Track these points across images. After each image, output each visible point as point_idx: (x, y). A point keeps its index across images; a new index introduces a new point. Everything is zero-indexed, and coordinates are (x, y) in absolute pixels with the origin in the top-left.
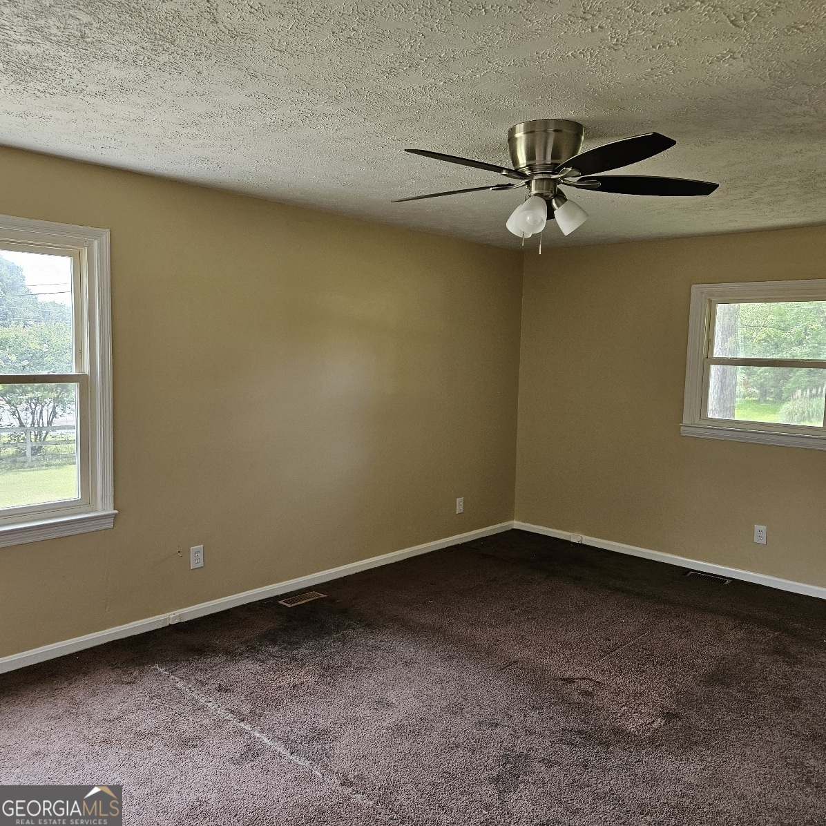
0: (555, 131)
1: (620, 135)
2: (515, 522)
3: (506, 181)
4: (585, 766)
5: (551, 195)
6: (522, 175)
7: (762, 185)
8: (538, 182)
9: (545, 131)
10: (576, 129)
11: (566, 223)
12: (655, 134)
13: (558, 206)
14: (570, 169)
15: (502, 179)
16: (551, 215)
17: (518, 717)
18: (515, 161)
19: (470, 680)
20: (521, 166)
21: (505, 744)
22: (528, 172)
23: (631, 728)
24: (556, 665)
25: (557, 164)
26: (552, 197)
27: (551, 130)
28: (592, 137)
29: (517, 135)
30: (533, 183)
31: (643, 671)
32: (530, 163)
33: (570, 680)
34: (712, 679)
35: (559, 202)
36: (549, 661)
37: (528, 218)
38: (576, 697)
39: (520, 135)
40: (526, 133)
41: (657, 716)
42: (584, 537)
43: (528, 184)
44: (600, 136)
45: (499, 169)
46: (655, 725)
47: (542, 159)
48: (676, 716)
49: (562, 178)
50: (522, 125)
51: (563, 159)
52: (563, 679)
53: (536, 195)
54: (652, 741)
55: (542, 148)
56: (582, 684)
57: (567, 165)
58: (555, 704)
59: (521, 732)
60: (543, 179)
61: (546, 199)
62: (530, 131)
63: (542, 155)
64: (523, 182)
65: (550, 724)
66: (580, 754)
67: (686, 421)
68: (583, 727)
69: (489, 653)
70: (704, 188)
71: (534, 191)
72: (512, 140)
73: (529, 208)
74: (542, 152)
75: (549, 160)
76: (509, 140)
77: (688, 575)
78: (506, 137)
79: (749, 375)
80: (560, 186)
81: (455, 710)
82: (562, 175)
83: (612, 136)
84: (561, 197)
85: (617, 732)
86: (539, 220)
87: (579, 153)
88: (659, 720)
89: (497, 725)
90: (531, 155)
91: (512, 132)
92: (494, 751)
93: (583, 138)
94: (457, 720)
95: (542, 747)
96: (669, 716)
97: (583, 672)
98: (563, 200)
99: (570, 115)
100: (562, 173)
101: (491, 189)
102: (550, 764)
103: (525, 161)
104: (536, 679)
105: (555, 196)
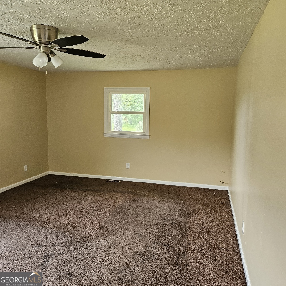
0: (48, 29)
1: (72, 34)
2: (49, 172)
3: (31, 46)
4: (74, 251)
5: (49, 53)
6: (37, 44)
7: (120, 57)
8: (43, 47)
9: (44, 29)
10: (57, 30)
11: (56, 63)
12: (82, 36)
13: (52, 57)
14: (55, 44)
15: (28, 44)
16: (49, 60)
17: (49, 241)
18: (34, 39)
19: (31, 232)
20: (36, 41)
21: (45, 252)
22: (39, 43)
23: (89, 234)
24: (64, 220)
25: (50, 42)
26: (49, 54)
27: (46, 29)
28: (62, 33)
29: (33, 29)
30: (42, 48)
31: (94, 215)
32: (40, 40)
33: (69, 224)
34: (115, 213)
35: (52, 55)
36: (61, 219)
37: (40, 60)
38: (71, 229)
39: (35, 29)
40: (37, 29)
41: (98, 229)
42: (74, 174)
43: (40, 47)
44: (66, 34)
45: (27, 41)
46: (97, 232)
47: (44, 39)
48: (104, 227)
49: (53, 47)
50: (35, 25)
51: (52, 40)
52: (66, 224)
53: (43, 52)
54: (96, 237)
55: (44, 35)
56: (73, 224)
57: (53, 42)
58: (63, 233)
59: (50, 246)
60: (45, 47)
61: (47, 54)
62: (39, 27)
63: (44, 38)
64: (38, 47)
65: (61, 240)
66: (72, 248)
67: (105, 132)
68: (73, 238)
69: (38, 221)
70: (102, 56)
71: (42, 51)
72: (31, 30)
73: (40, 57)
74: (44, 36)
75: (47, 40)
76: (30, 30)
77: (108, 181)
78: (29, 29)
79: (126, 117)
80: (52, 50)
81: (25, 245)
82: (52, 46)
84: (53, 54)
85: (84, 237)
86: (45, 62)
87: (58, 38)
88: (98, 230)
89: (41, 246)
90: (40, 37)
91: (31, 27)
92: (40, 255)
93: (59, 33)
94: (26, 248)
95: (59, 249)
96: (101, 228)
97: (73, 220)
98: (54, 55)
99: (53, 24)
100: (52, 45)
101: (25, 48)
102: (61, 254)
103: (38, 39)
104: (56, 226)
105: (50, 53)
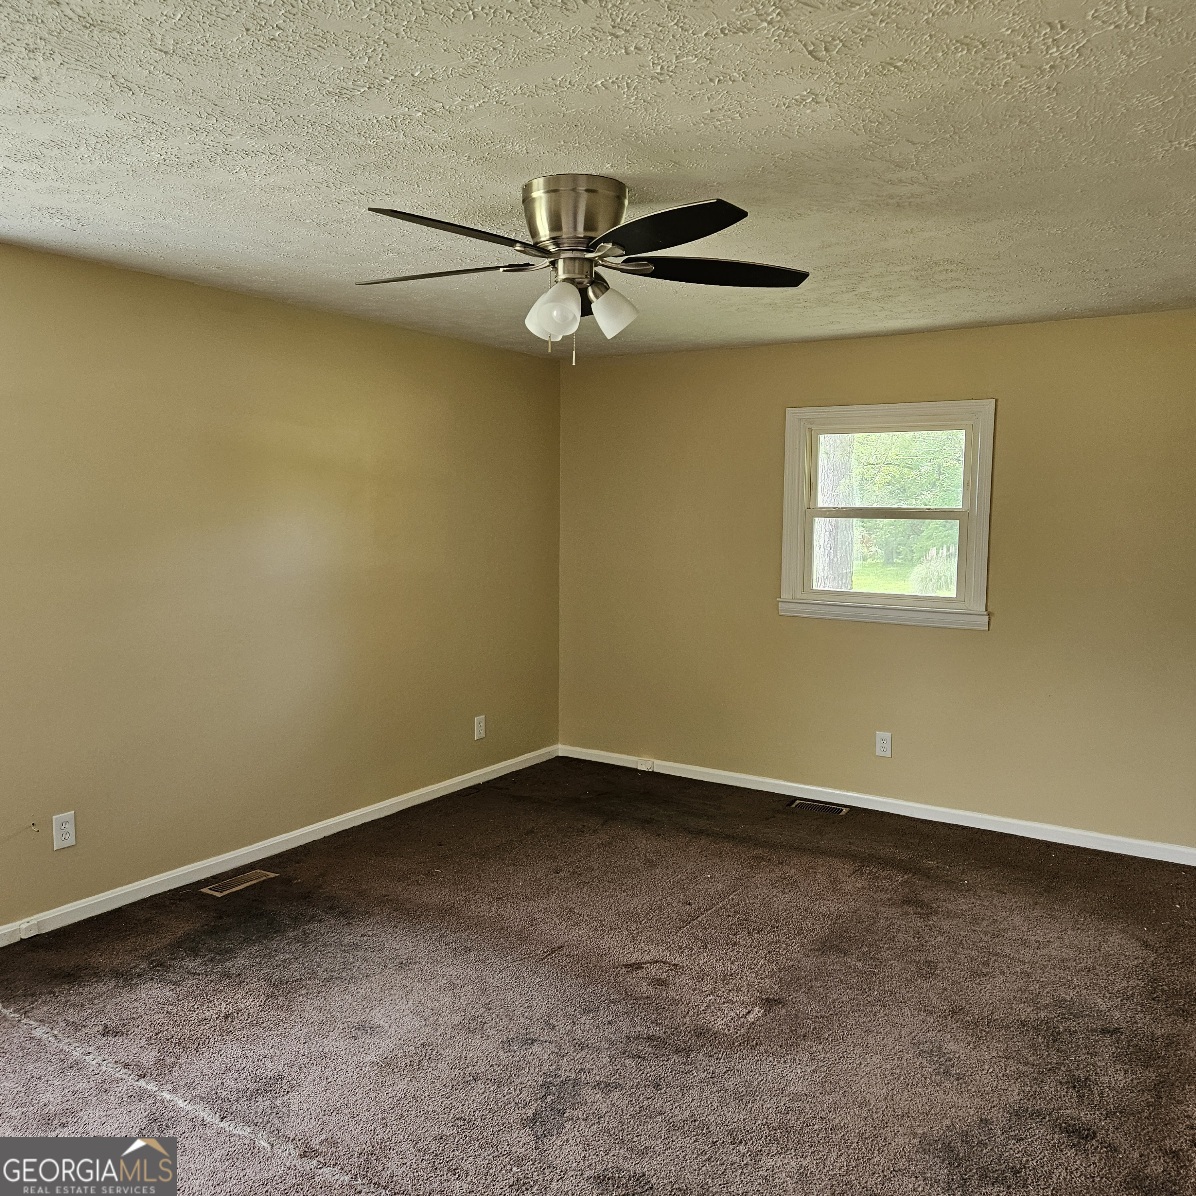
0: (587, 190)
1: (677, 200)
2: (560, 746)
3: (524, 259)
4: (657, 1086)
5: (586, 281)
6: (543, 252)
7: (866, 275)
8: (567, 261)
9: (574, 190)
10: (618, 189)
11: (609, 321)
12: (720, 202)
13: (597, 297)
14: (610, 246)
15: (514, 255)
16: (586, 310)
17: (564, 1027)
18: (534, 232)
19: (493, 981)
20: (542, 239)
21: (545, 1068)
22: (552, 248)
23: (719, 1024)
24: (619, 948)
25: (593, 238)
26: (588, 285)
27: (581, 189)
28: (640, 200)
29: (535, 195)
30: (561, 264)
31: (735, 944)
32: (555, 234)
33: (638, 966)
34: (825, 946)
35: (598, 291)
36: (608, 942)
37: (555, 313)
38: (645, 988)
39: (539, 194)
40: (548, 192)
41: (754, 1004)
42: (657, 762)
43: (553, 264)
44: (651, 201)
45: (511, 242)
46: (751, 1018)
47: (571, 230)
48: (779, 1002)
49: (601, 257)
50: (541, 180)
51: (599, 232)
52: (626, 966)
53: (564, 280)
54: (746, 1040)
55: (571, 214)
56: (653, 970)
57: (605, 239)
58: (613, 1002)
59: (568, 1048)
60: (574, 259)
61: (579, 286)
62: (553, 188)
63: (571, 225)
64: (547, 261)
65: (609, 1031)
66: (652, 1069)
67: (785, 595)
68: (655, 1030)
69: (522, 937)
70: (792, 278)
71: (562, 275)
72: (527, 201)
73: (555, 299)
74: (571, 218)
75: (581, 232)
76: (524, 201)
77: (794, 806)
78: (520, 195)
79: (869, 530)
80: (599, 269)
81: (473, 1026)
82: (599, 254)
83: (665, 201)
84: (600, 283)
85: (701, 1032)
86: (571, 317)
87: (623, 222)
88: (757, 1009)
89: (533, 1041)
90: (555, 224)
91: (527, 189)
92: (531, 1078)
93: (626, 202)
94: (477, 1040)
95: (599, 1066)
96: (769, 1003)
97: (655, 953)
98: (603, 289)
99: (607, 169)
100: (599, 251)
101: (501, 269)
102: (606, 1087)
103: (548, 232)
104: (589, 968)
105: (592, 283)
